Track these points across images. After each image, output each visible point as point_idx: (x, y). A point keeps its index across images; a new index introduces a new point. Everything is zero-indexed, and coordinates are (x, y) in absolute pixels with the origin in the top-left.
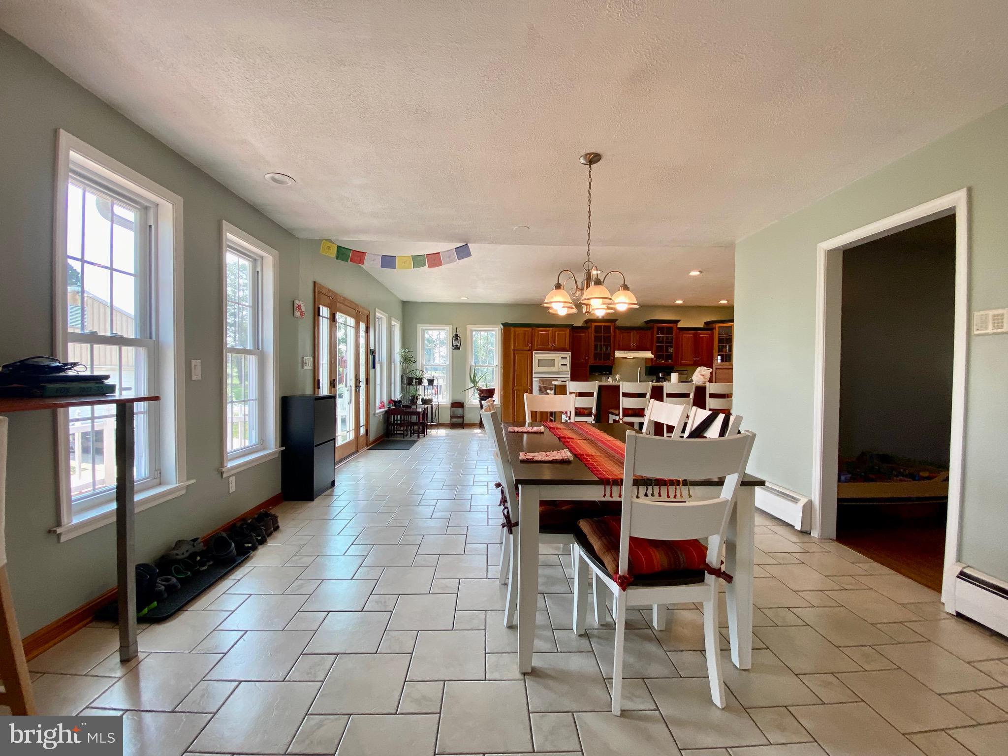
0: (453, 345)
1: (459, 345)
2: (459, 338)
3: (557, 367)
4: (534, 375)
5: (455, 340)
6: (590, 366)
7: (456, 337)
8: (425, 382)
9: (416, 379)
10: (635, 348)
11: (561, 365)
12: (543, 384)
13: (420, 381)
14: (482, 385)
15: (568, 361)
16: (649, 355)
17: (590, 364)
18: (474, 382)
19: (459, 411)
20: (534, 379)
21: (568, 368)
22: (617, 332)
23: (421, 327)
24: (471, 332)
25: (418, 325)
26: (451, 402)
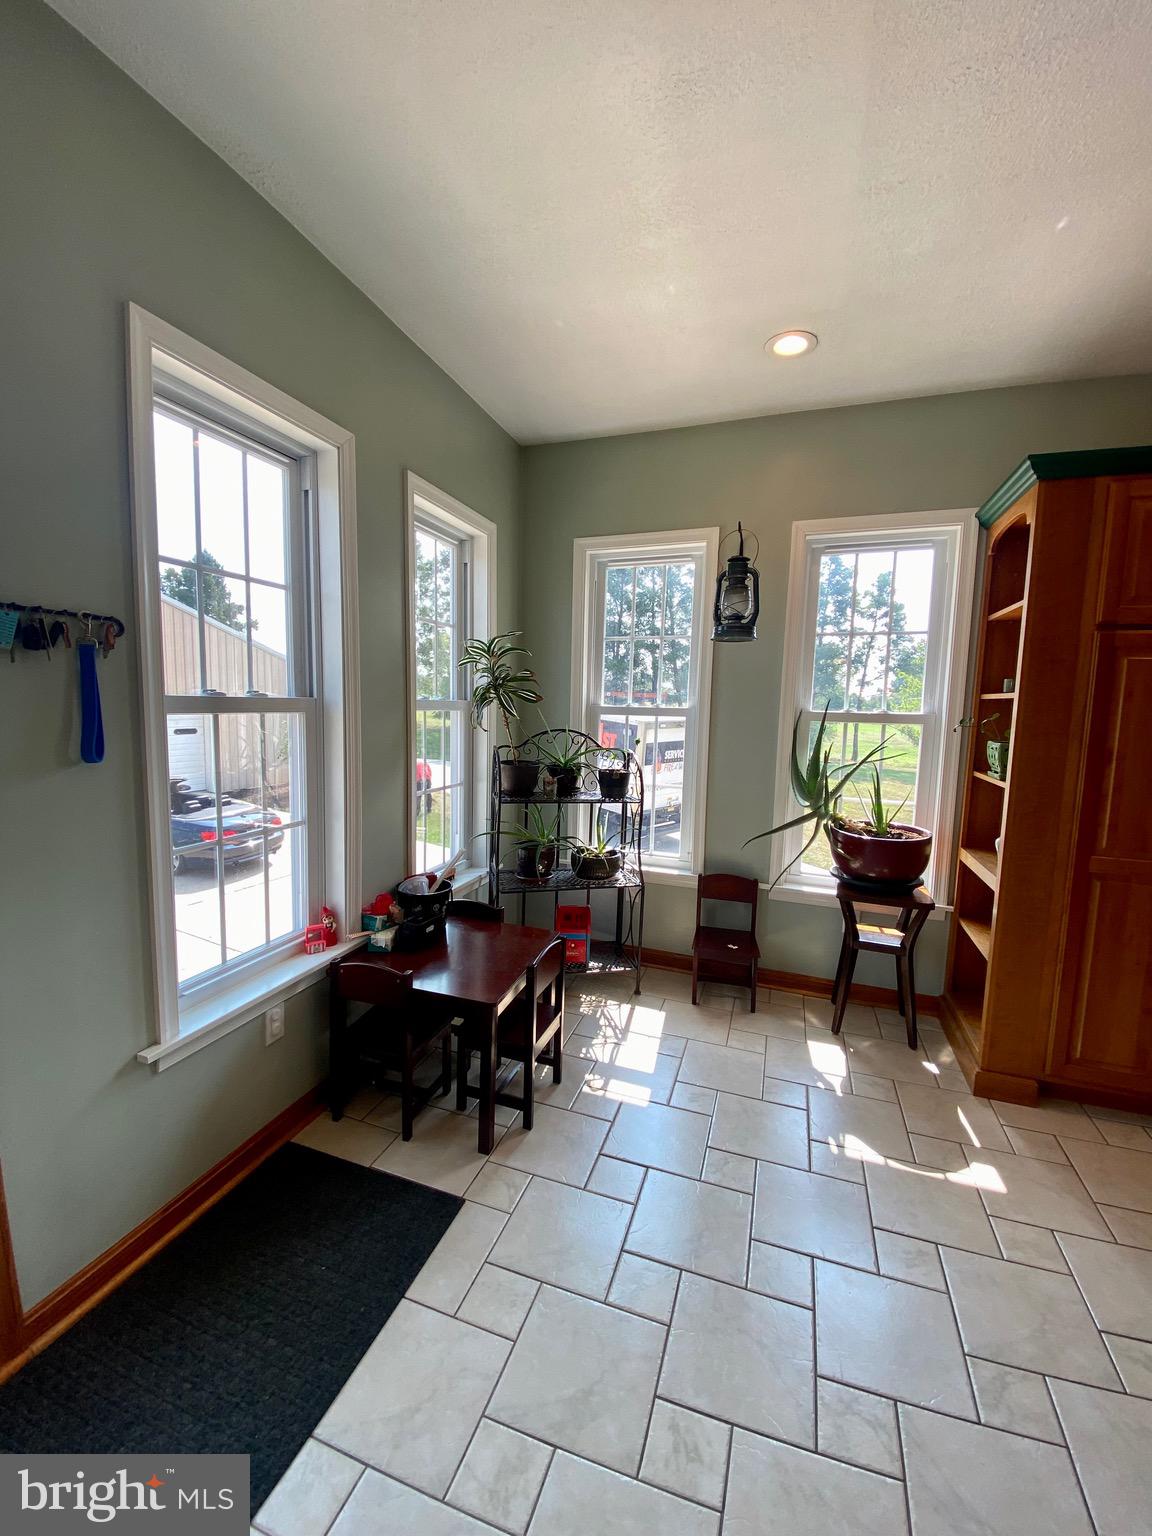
0: (717, 617)
1: (748, 612)
2: (749, 582)
5: (731, 590)
7: (737, 573)
8: (589, 788)
9: (554, 770)
13: (566, 782)
14: (854, 807)
18: (814, 786)
19: (734, 915)
23: (591, 551)
24: (814, 549)
25: (578, 542)
26: (700, 870)
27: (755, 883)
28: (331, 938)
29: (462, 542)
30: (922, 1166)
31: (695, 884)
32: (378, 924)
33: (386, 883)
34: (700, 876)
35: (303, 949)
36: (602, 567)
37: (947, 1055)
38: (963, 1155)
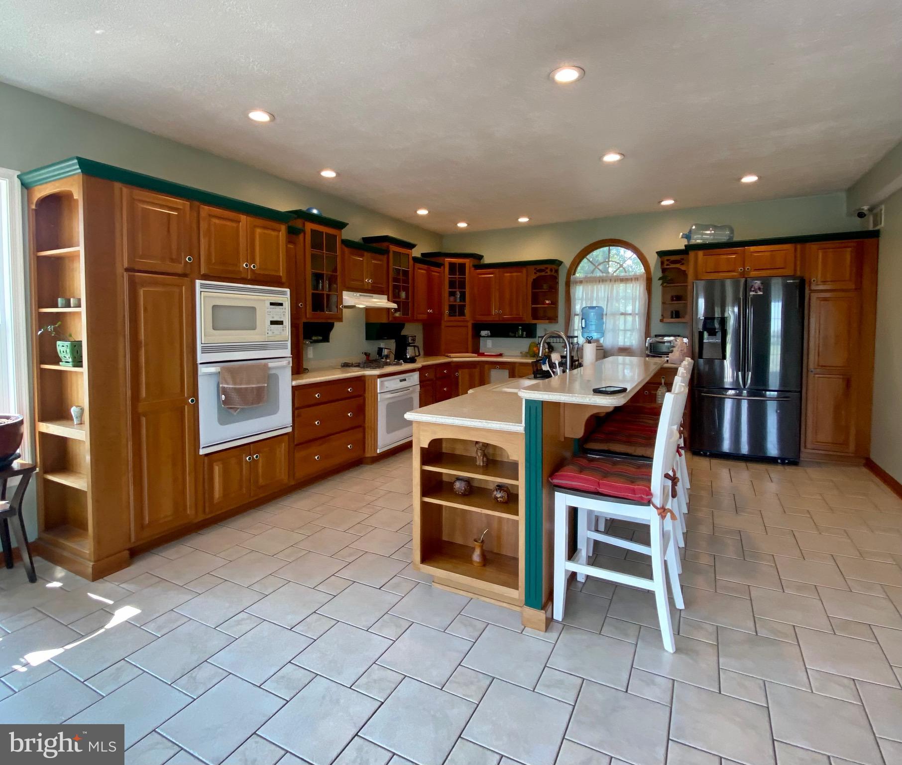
3: (263, 331)
4: (201, 357)
6: (304, 323)
10: (370, 287)
11: (273, 323)
12: (235, 383)
15: (285, 314)
16: (380, 302)
17: (304, 320)
20: (203, 370)
21: (285, 332)
22: (347, 250)
30: (88, 634)
37: (60, 572)
38: (107, 612)
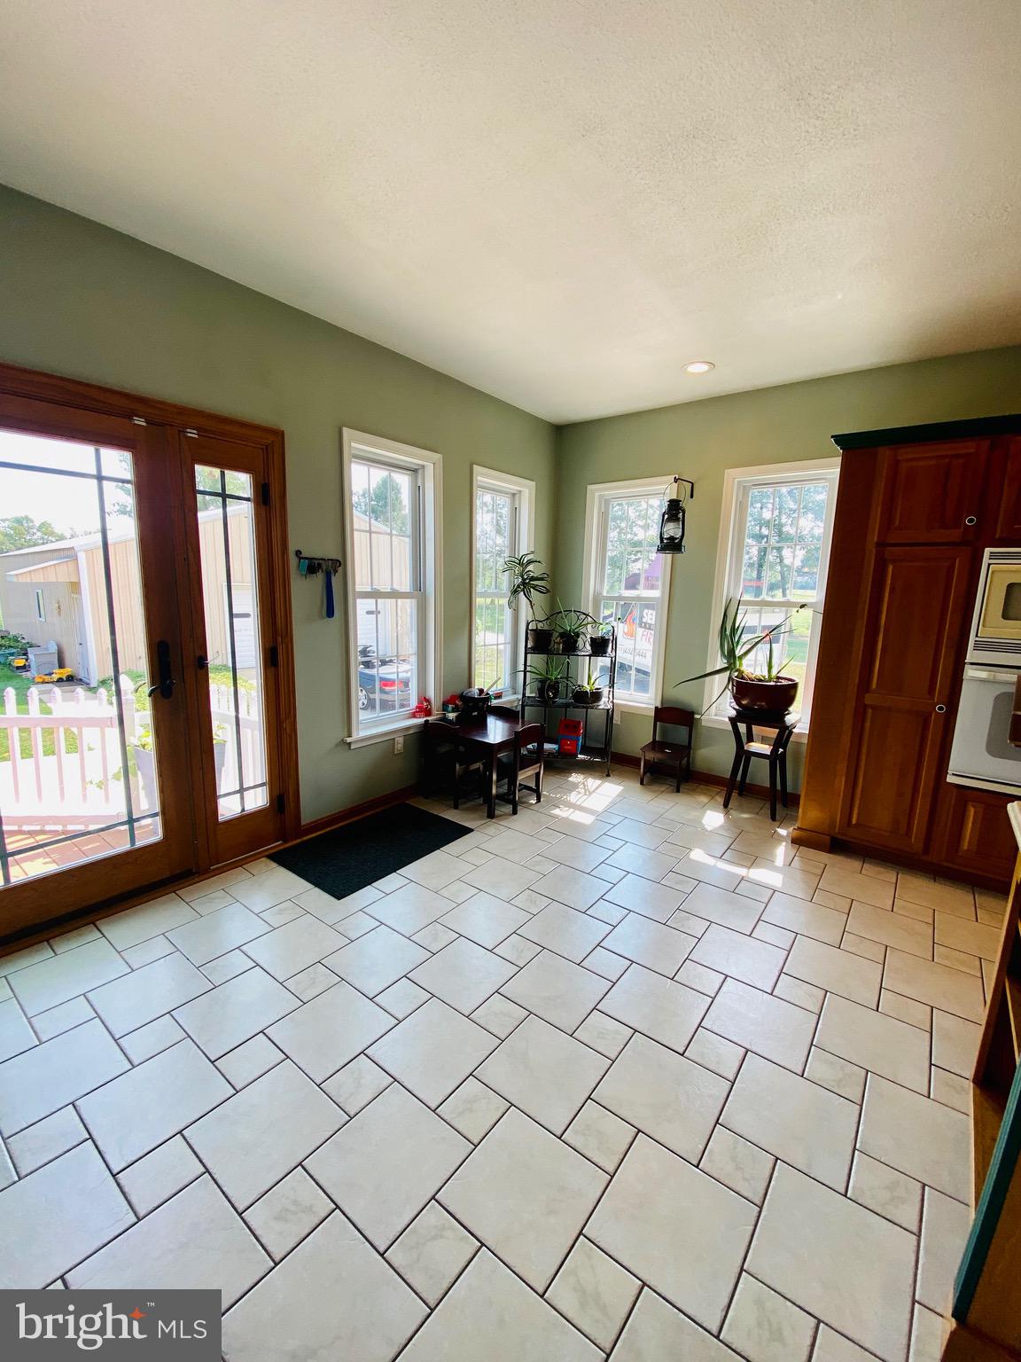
0: (662, 539)
1: (678, 535)
2: (681, 516)
7: (674, 511)
9: (562, 635)
13: (570, 643)
19: (677, 734)
23: (596, 494)
24: (744, 486)
25: (590, 487)
26: (659, 705)
27: (692, 713)
28: (428, 712)
29: (514, 495)
31: (653, 714)
32: (450, 709)
33: (457, 689)
34: (656, 708)
35: (414, 715)
36: (607, 502)
